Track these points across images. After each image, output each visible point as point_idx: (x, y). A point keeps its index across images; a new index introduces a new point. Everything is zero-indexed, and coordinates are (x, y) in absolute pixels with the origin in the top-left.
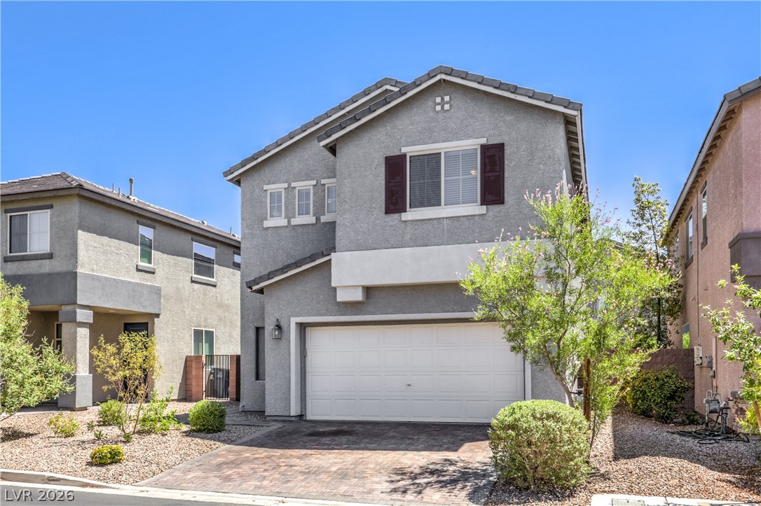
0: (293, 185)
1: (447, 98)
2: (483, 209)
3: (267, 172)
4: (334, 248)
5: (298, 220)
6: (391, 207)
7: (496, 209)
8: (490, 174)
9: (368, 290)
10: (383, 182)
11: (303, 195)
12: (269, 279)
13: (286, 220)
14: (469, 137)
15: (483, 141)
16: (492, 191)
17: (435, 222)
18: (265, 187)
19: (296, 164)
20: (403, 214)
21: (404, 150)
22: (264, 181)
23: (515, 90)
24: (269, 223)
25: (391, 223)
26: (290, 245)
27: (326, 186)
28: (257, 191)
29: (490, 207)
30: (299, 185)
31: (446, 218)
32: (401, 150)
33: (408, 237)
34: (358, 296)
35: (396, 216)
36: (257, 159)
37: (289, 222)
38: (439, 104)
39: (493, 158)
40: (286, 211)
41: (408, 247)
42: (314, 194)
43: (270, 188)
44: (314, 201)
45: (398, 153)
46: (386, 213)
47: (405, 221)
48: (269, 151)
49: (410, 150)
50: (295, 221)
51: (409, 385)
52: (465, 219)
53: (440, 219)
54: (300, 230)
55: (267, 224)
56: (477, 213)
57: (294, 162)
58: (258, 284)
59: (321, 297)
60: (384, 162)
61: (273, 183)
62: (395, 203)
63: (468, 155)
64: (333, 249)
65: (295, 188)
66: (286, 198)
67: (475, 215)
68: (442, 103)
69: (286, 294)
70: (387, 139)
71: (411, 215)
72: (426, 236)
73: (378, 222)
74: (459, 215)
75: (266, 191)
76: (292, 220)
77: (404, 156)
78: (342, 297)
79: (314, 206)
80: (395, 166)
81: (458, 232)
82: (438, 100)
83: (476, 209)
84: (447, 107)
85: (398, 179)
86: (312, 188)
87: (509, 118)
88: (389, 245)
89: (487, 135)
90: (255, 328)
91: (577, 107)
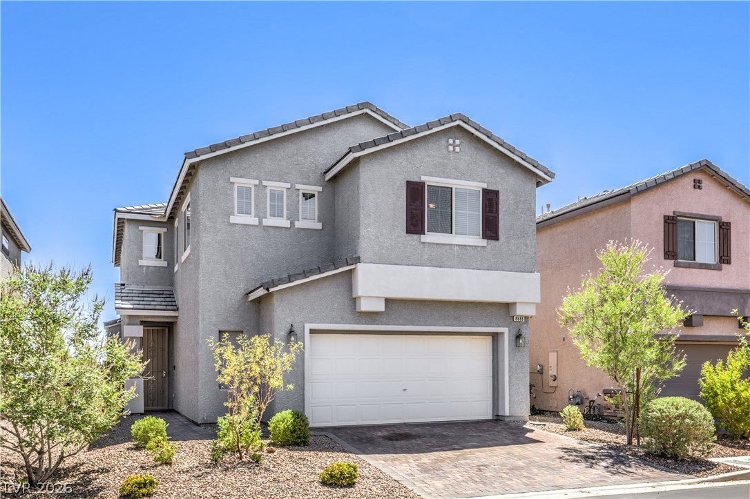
0: (265, 183)
1: (458, 142)
2: (484, 242)
3: (233, 164)
4: (359, 258)
5: (270, 221)
6: (412, 228)
7: (493, 243)
8: (489, 214)
9: (388, 301)
10: (405, 204)
11: (277, 197)
12: (290, 281)
13: (258, 219)
14: (474, 180)
15: (485, 186)
16: (490, 229)
17: (448, 247)
18: (232, 179)
19: (267, 163)
20: (422, 236)
21: (423, 178)
22: (230, 172)
23: (512, 150)
24: (237, 219)
25: (411, 243)
26: (261, 246)
27: (301, 192)
28: (221, 182)
29: (490, 241)
30: (272, 185)
31: (457, 245)
32: (420, 177)
33: (426, 257)
34: (380, 307)
35: (416, 237)
36: (230, 147)
37: (260, 222)
38: (451, 145)
39: (490, 200)
40: (256, 210)
41: (426, 266)
42: (288, 197)
43: (238, 181)
44: (287, 205)
45: (417, 180)
46: (407, 232)
47: (424, 243)
48: (244, 143)
49: (430, 180)
50: (267, 222)
51: (405, 390)
52: (470, 248)
53: (451, 245)
54: (272, 231)
55: (233, 219)
56: (480, 245)
57: (266, 160)
58: (277, 286)
59: (336, 305)
60: (405, 184)
61: (241, 177)
62: (415, 225)
63: (472, 193)
64: (358, 260)
65: (266, 186)
66: (257, 196)
67: (478, 247)
68: (454, 146)
69: (300, 299)
70: (408, 164)
71: (429, 237)
72: (442, 257)
73: (400, 239)
74: (466, 244)
75: (233, 183)
76: (263, 219)
77: (423, 184)
78: (365, 306)
79: (288, 209)
80: (415, 191)
81: (464, 259)
82: (451, 141)
83: (479, 241)
84: (457, 149)
85: (418, 203)
86: (285, 191)
87: (501, 171)
88: (410, 263)
89: (486, 180)
90: (218, 332)
91: (552, 175)
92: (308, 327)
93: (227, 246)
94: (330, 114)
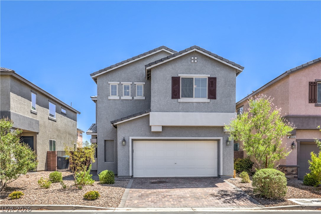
0: (122, 83)
1: (196, 58)
2: (209, 100)
3: (110, 76)
4: (151, 110)
5: (124, 97)
6: (174, 96)
7: (213, 100)
8: (211, 88)
9: (163, 127)
10: (171, 86)
11: (127, 88)
12: (122, 121)
13: (119, 97)
14: (204, 74)
15: (209, 76)
16: (212, 94)
17: (191, 103)
18: (109, 83)
19: (123, 75)
20: (179, 99)
21: (179, 75)
22: (108, 80)
23: (222, 59)
24: (111, 97)
25: (174, 102)
26: (121, 107)
27: (136, 85)
28: (105, 84)
29: (211, 100)
30: (125, 83)
31: (195, 102)
32: (178, 75)
33: (181, 108)
34: (160, 130)
35: (176, 100)
36: (106, 70)
37: (120, 98)
38: (193, 60)
39: (212, 82)
40: (118, 93)
41: (180, 112)
42: (131, 88)
43: (112, 83)
44: (131, 91)
45: (177, 76)
46: (172, 98)
47: (179, 102)
48: (112, 68)
49: (182, 76)
50: (122, 98)
51: (176, 163)
52: (202, 103)
53: (193, 102)
54: (125, 101)
55: (110, 98)
56: (207, 102)
57: (122, 74)
58: (116, 122)
59: (143, 129)
60: (171, 78)
61: (113, 81)
62: (175, 95)
63: (203, 80)
64: (150, 111)
65: (123, 84)
66: (119, 88)
67: (206, 102)
68: (194, 60)
69: (128, 127)
70: (172, 70)
71: (182, 100)
72: (187, 108)
73: (169, 101)
74: (200, 102)
75: (109, 84)
76: (121, 97)
77: (179, 77)
78: (153, 129)
79: (131, 92)
80: (175, 81)
81: (199, 108)
82: (193, 58)
83: (206, 100)
84: (196, 61)
85: (177, 86)
86: (130, 85)
87: (218, 69)
88: (173, 111)
89: (210, 73)
90: (104, 141)
91: (243, 68)
92: (131, 138)
93: (107, 108)
94: (147, 53)
